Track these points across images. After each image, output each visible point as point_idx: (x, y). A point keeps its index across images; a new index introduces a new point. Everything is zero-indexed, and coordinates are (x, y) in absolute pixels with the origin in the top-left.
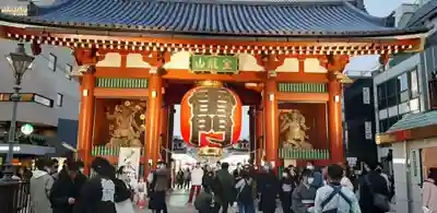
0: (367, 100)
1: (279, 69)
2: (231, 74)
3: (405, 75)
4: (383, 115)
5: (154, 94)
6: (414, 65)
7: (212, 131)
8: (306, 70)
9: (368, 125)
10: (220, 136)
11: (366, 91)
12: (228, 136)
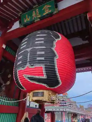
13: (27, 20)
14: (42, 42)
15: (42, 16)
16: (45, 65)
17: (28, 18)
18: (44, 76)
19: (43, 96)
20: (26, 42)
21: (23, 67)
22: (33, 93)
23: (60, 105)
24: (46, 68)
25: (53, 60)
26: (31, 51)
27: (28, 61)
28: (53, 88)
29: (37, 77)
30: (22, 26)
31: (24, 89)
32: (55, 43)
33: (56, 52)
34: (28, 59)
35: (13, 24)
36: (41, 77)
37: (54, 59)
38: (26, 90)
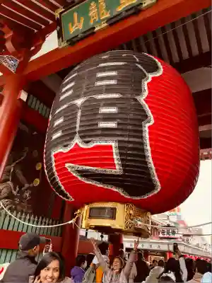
13: (76, 27)
14: (113, 82)
15: (115, 14)
16: (119, 141)
17: (79, 22)
18: (117, 167)
19: (113, 217)
20: (72, 84)
21: (66, 146)
22: (91, 209)
23: (161, 235)
24: (120, 148)
25: (140, 129)
26: (85, 106)
27: (77, 129)
28: (138, 198)
29: (100, 170)
30: (64, 44)
31: (68, 198)
32: (145, 84)
33: (146, 107)
34: (78, 125)
35: (44, 40)
36: (109, 171)
37: (141, 126)
38: (73, 200)
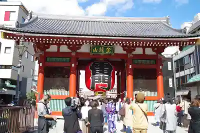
0: (170, 68)
1: (134, 53)
2: (110, 55)
3: (188, 57)
4: (177, 75)
5: (73, 65)
6: (192, 52)
7: (101, 83)
8: (146, 54)
9: (170, 80)
10: (105, 85)
11: (169, 64)
12: (109, 85)
17: (96, 50)
30: (91, 54)
